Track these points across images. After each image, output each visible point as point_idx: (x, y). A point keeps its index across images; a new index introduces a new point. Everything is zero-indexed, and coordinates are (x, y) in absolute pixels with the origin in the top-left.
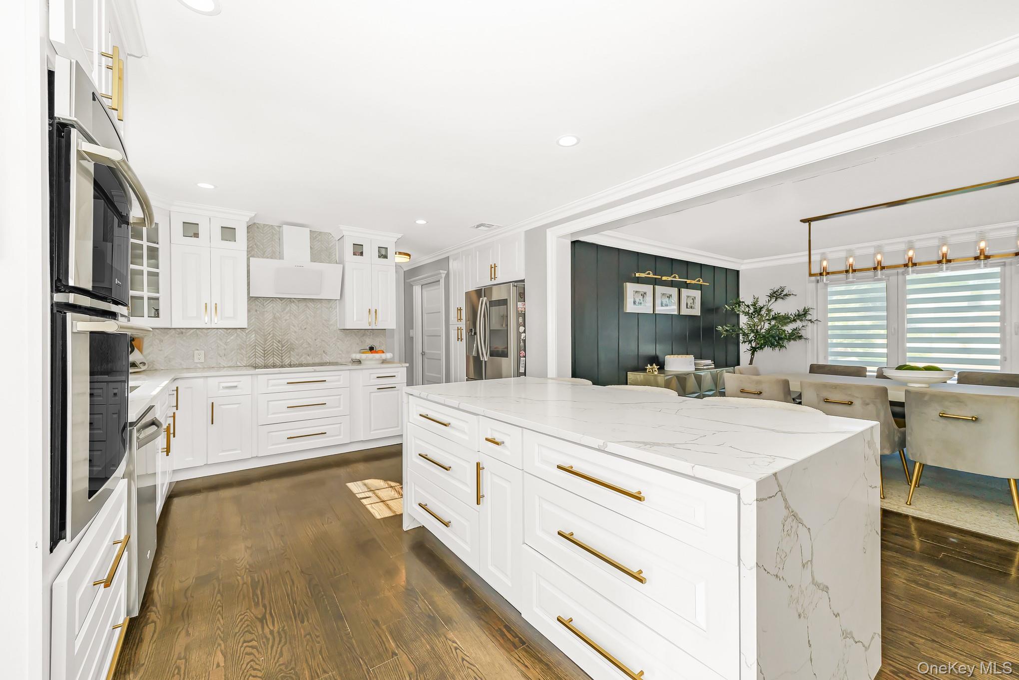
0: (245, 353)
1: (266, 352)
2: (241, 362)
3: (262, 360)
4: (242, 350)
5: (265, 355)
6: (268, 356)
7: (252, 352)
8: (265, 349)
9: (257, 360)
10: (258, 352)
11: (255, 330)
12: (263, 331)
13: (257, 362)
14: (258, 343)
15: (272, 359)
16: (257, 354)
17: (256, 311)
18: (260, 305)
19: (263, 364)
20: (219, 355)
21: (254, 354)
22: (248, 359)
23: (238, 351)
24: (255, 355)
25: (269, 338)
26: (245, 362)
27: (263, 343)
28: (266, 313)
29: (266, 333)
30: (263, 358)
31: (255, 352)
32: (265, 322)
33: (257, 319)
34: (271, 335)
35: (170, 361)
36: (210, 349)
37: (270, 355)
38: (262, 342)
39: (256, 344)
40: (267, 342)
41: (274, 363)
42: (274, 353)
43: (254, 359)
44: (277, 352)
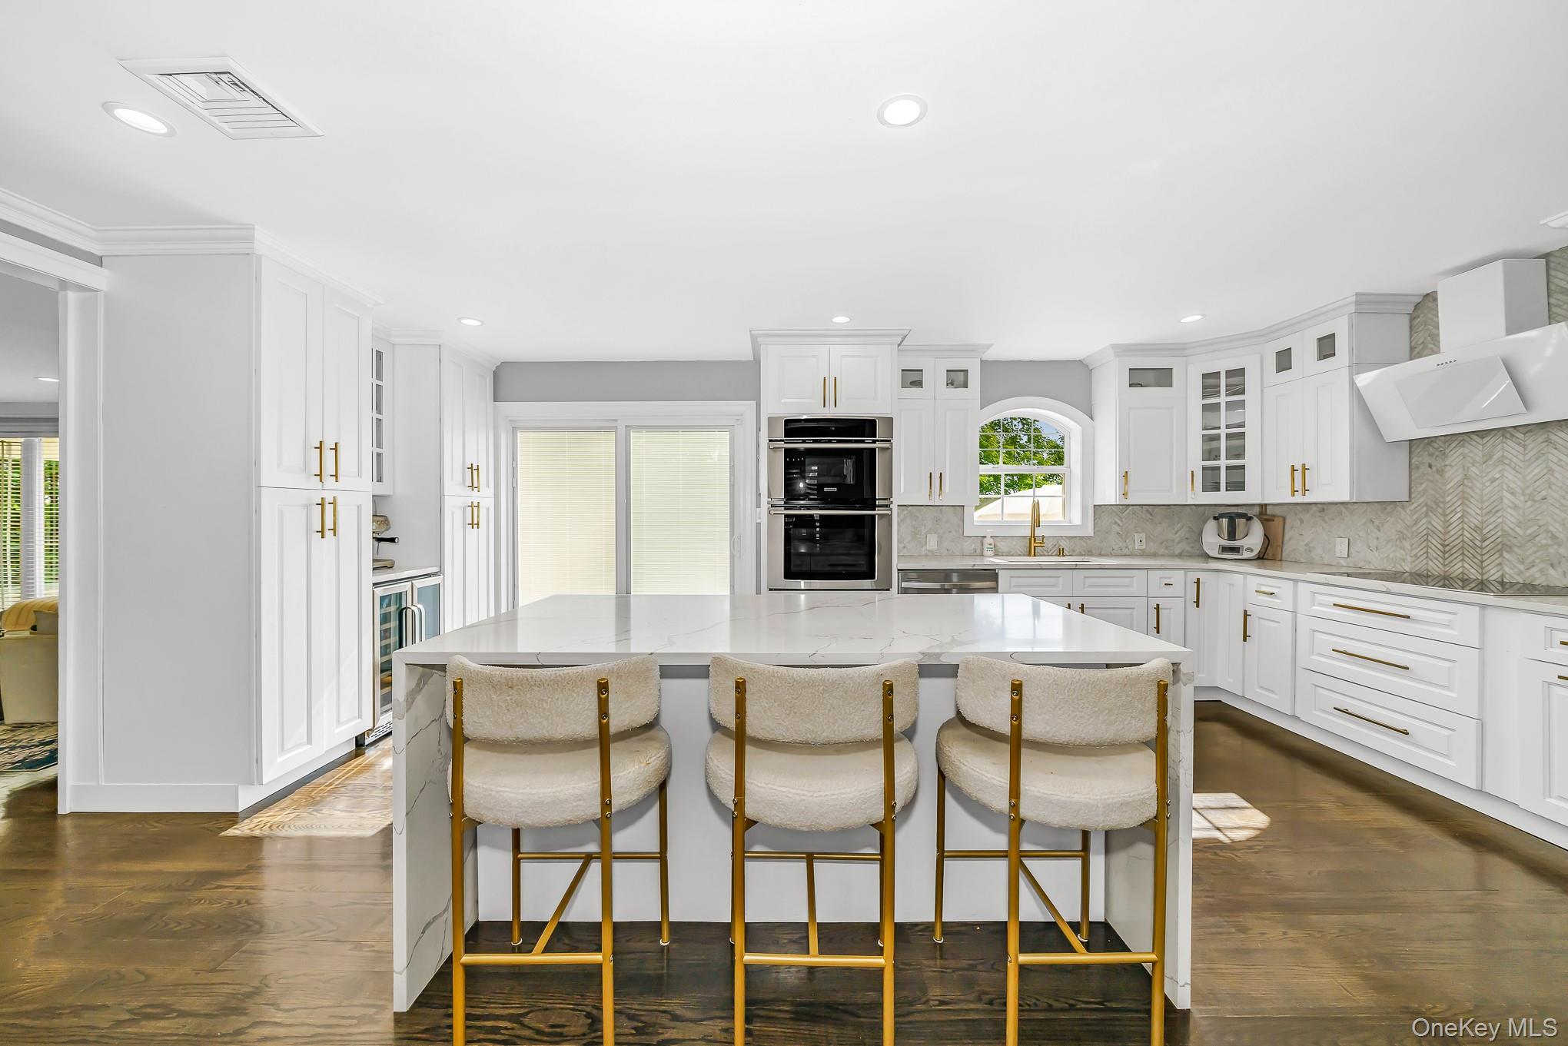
0: (1409, 548)
1: (1447, 548)
2: (1403, 564)
3: (1440, 565)
4: (1404, 541)
5: (1447, 555)
6: (1452, 558)
7: (1421, 547)
8: (1446, 543)
9: (1430, 562)
10: (1433, 547)
11: (1426, 505)
12: (1442, 506)
13: (1430, 569)
14: (1433, 529)
15: (1461, 563)
16: (1430, 550)
17: (1430, 466)
18: (1437, 453)
19: (1442, 573)
20: (1369, 547)
21: (1425, 550)
22: (1414, 558)
23: (1398, 543)
24: (1427, 552)
25: (1454, 519)
26: (1409, 564)
27: (1443, 531)
28: (1448, 468)
29: (1448, 511)
30: (1440, 559)
31: (1427, 546)
32: (1448, 487)
33: (1432, 482)
34: (1459, 515)
35: (1310, 551)
36: (1357, 536)
37: (1455, 556)
38: (1440, 529)
39: (1430, 532)
40: (1450, 528)
41: (1463, 573)
42: (1466, 553)
43: (1425, 562)
44: (1472, 551)
